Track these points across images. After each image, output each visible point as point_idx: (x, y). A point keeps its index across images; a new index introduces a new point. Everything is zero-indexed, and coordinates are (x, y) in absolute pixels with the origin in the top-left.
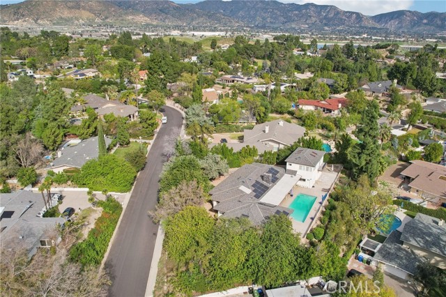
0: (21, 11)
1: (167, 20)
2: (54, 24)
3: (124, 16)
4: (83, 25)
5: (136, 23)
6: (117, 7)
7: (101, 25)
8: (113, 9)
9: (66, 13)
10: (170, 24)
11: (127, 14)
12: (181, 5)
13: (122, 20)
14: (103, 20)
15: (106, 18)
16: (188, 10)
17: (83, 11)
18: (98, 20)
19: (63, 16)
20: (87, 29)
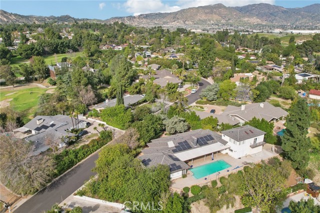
0: (177, 16)
1: (274, 21)
2: (195, 24)
3: (242, 18)
4: (213, 24)
5: (250, 23)
6: (238, 12)
7: (224, 25)
8: (235, 13)
9: (203, 16)
10: (276, 24)
11: (244, 17)
12: (290, 9)
13: (240, 21)
14: (227, 21)
15: (229, 20)
16: (294, 12)
17: (214, 15)
18: (223, 21)
19: (201, 19)
20: (214, 27)
